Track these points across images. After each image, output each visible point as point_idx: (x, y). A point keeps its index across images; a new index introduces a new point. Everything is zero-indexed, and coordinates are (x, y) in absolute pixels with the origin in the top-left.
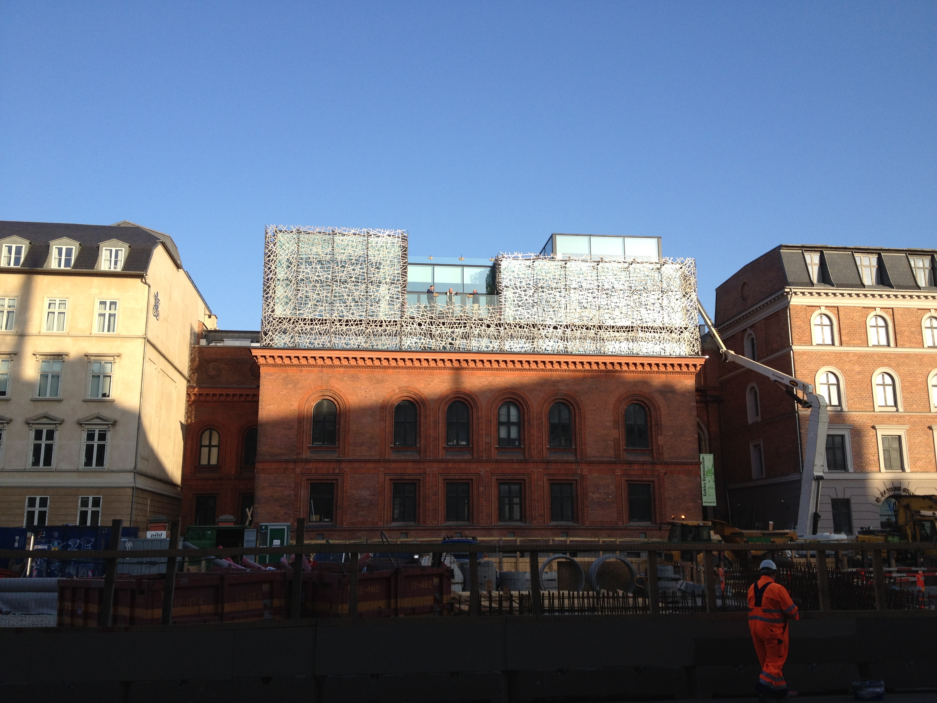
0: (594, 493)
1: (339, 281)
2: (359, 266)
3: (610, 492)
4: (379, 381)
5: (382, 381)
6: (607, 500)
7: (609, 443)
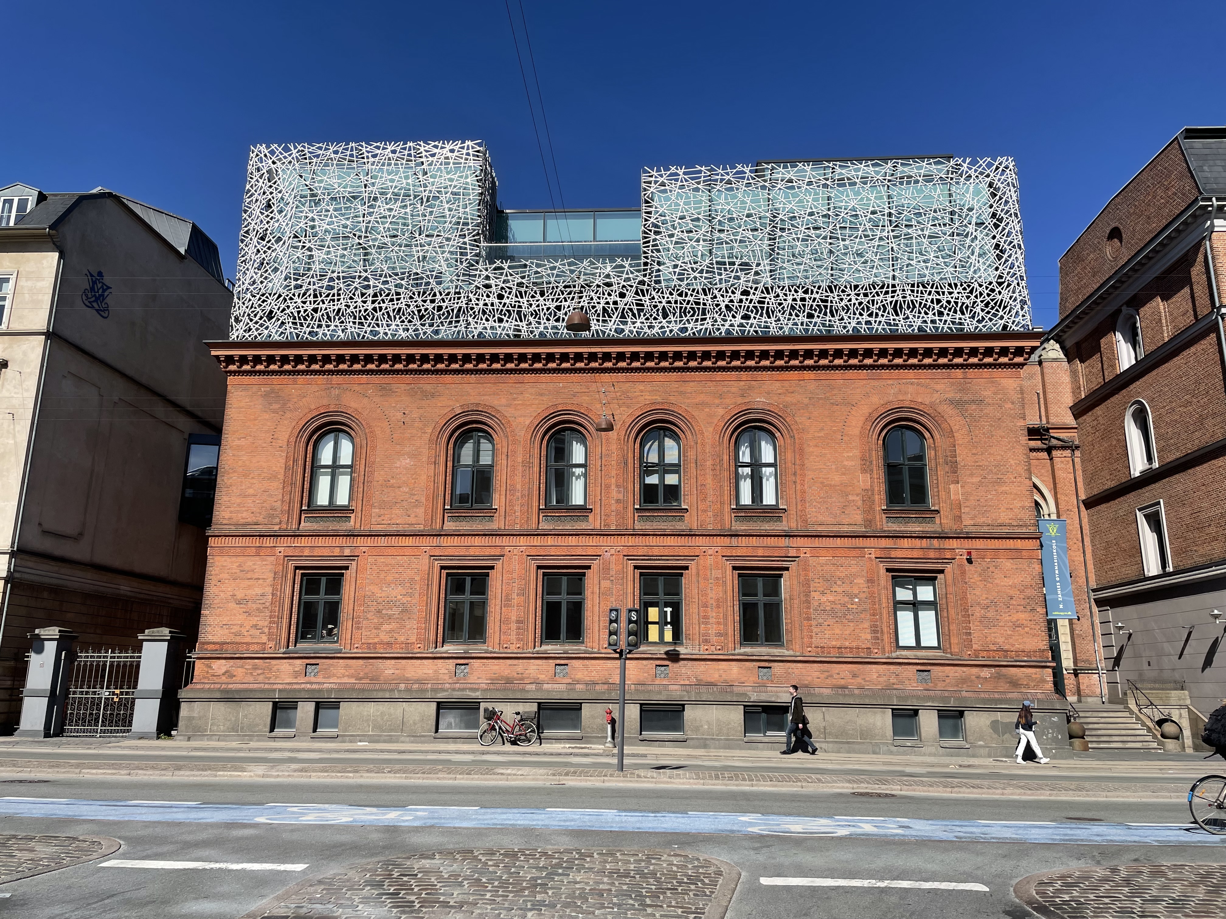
0: (823, 593)
1: (363, 230)
2: (399, 204)
3: (856, 591)
4: (426, 395)
5: (433, 395)
6: (850, 606)
7: (851, 498)
